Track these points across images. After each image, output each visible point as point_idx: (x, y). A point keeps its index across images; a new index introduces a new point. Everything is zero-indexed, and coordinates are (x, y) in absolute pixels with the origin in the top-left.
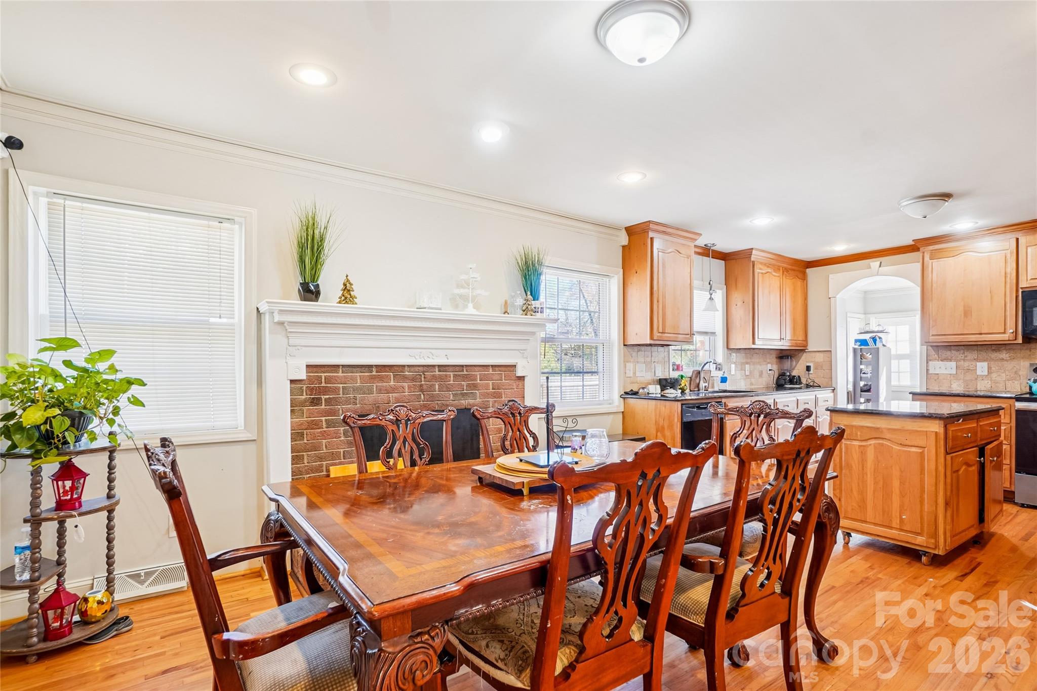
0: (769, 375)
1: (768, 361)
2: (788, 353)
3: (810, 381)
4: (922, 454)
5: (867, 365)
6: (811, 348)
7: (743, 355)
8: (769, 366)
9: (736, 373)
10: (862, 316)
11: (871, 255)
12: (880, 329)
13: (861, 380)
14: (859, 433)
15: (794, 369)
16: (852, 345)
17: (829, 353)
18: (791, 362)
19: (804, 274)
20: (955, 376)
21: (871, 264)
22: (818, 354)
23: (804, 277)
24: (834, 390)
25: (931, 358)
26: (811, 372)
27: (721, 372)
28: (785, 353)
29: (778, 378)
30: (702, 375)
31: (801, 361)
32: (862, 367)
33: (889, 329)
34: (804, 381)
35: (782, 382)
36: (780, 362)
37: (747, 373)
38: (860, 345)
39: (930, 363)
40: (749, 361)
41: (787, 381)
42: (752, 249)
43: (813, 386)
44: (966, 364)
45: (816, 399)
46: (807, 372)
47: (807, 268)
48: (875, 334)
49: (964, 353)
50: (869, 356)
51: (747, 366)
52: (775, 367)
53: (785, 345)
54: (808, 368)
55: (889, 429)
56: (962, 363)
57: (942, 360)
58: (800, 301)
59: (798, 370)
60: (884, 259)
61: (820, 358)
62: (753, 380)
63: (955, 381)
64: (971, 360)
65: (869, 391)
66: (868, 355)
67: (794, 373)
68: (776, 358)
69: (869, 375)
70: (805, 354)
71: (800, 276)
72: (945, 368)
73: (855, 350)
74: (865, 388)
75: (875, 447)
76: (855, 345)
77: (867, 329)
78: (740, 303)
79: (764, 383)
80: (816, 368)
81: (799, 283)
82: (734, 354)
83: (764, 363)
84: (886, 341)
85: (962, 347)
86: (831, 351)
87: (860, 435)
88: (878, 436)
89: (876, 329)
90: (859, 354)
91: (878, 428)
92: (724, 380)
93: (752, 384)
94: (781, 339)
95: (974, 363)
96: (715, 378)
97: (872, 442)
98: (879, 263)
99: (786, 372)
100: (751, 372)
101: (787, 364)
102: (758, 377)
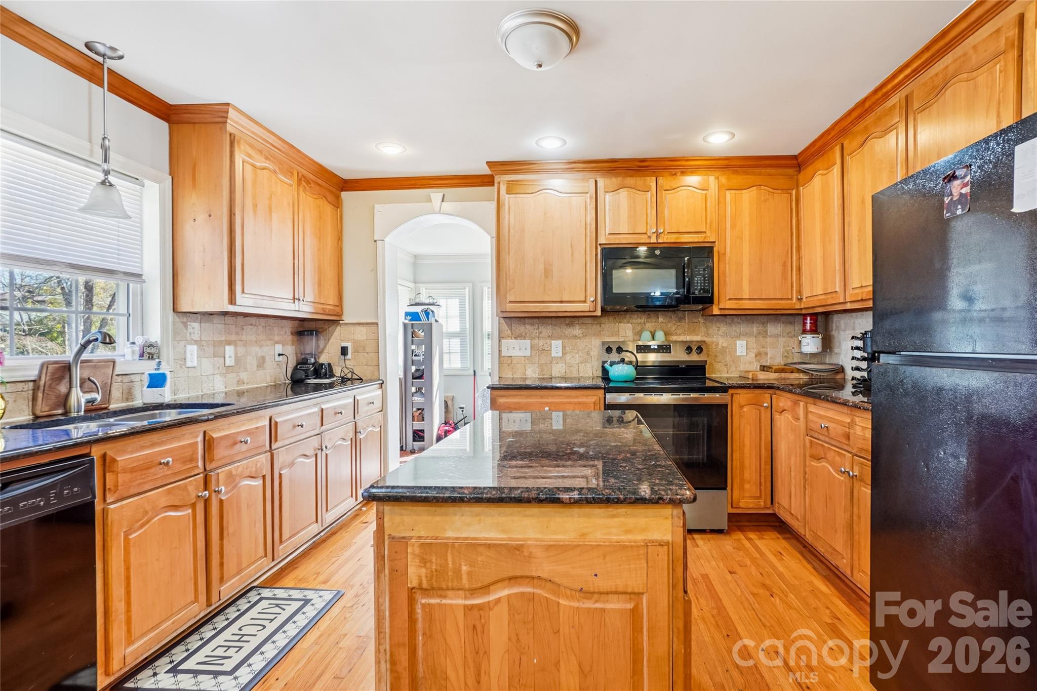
0: (279, 364)
1: (277, 338)
2: (312, 325)
3: (346, 371)
4: (635, 613)
5: (419, 345)
6: (347, 318)
7: (220, 326)
8: (279, 349)
9: (200, 362)
10: (412, 285)
11: (432, 182)
12: (431, 301)
13: (412, 365)
14: (464, 568)
15: (322, 352)
16: (402, 319)
17: (374, 328)
18: (317, 340)
19: (338, 197)
20: (528, 358)
21: (432, 195)
22: (358, 328)
23: (337, 204)
24: (382, 384)
25: (504, 335)
26: (349, 356)
27: (153, 364)
28: (308, 326)
29: (295, 369)
30: (77, 373)
31: (332, 339)
32: (413, 347)
33: (441, 302)
34: (337, 371)
35: (302, 375)
36: (300, 342)
37: (230, 362)
38: (410, 320)
39: (503, 341)
40: (233, 337)
41: (310, 373)
42: (228, 104)
43: (351, 380)
44: (541, 343)
45: (355, 403)
46: (342, 357)
47: (342, 190)
48: (426, 307)
49: (538, 328)
50: (421, 334)
51: (229, 350)
52: (290, 350)
53: (304, 310)
54: (344, 351)
55: (549, 547)
56: (536, 341)
57: (515, 338)
58: (330, 241)
59: (328, 355)
60: (450, 192)
61: (361, 334)
62: (244, 376)
63: (529, 365)
64: (544, 338)
65: (421, 377)
66: (420, 332)
67: (323, 359)
68: (292, 334)
69: (421, 358)
70: (339, 328)
71: (331, 198)
72: (518, 348)
73: (405, 325)
74: (417, 374)
75: (513, 611)
76: (406, 319)
77: (418, 301)
78: (201, 217)
79: (268, 379)
80: (356, 351)
81: (329, 209)
82: (196, 325)
83: (269, 343)
84: (438, 316)
85: (537, 320)
86: (377, 324)
87: (469, 574)
88: (519, 573)
89: (427, 301)
90: (410, 331)
91: (519, 548)
92: (157, 381)
93: (240, 382)
94: (294, 298)
95: (548, 341)
96: (136, 378)
97: (504, 592)
98: (441, 195)
99: (308, 357)
100: (237, 360)
101: (311, 345)
102: (255, 368)
